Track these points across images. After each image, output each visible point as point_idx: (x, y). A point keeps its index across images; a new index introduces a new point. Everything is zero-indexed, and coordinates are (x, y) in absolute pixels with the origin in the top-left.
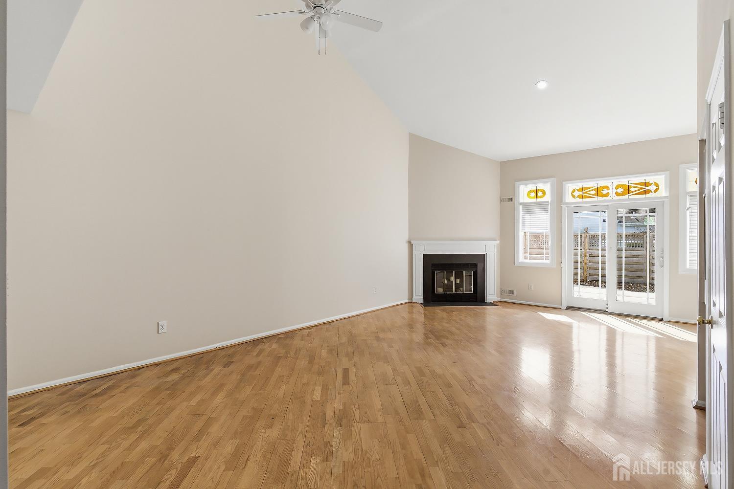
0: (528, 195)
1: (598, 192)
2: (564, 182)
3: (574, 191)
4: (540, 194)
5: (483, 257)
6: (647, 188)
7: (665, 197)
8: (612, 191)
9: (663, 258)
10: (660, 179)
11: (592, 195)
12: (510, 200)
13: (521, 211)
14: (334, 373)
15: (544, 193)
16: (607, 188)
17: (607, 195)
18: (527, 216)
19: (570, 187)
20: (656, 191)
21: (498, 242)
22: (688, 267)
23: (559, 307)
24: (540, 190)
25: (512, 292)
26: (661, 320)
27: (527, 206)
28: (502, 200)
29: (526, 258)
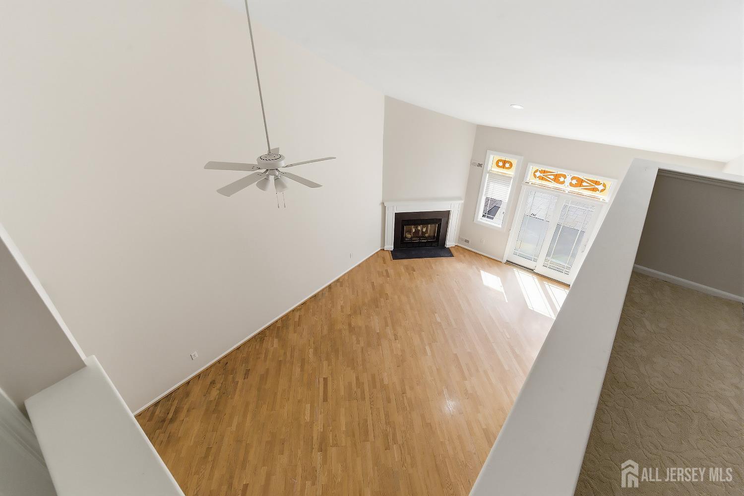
0: (497, 164)
2: (528, 163)
3: (536, 171)
4: (507, 165)
5: (447, 214)
6: (597, 186)
8: (568, 180)
9: (585, 246)
10: (609, 182)
12: (480, 165)
13: (487, 178)
14: (318, 386)
15: (511, 165)
16: (564, 176)
17: (563, 183)
18: (492, 184)
19: (534, 167)
20: (602, 191)
21: (463, 202)
23: (500, 260)
24: (508, 162)
25: (467, 241)
27: (494, 174)
28: (473, 164)
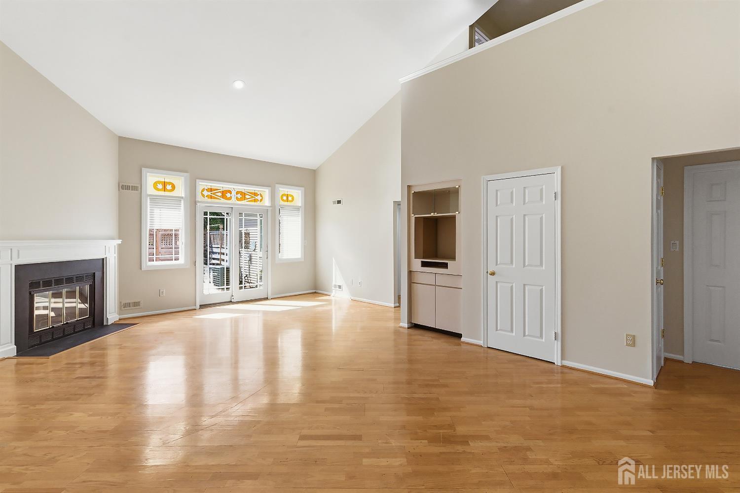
0: (155, 185)
1: (224, 194)
2: (197, 180)
3: (203, 190)
4: (169, 187)
5: (102, 263)
6: (256, 197)
7: (268, 207)
8: (234, 196)
9: (267, 251)
10: (266, 192)
11: (218, 196)
12: (135, 188)
13: (149, 203)
15: (174, 187)
16: (230, 192)
17: (230, 198)
18: (156, 211)
19: (202, 185)
20: (262, 201)
21: (119, 242)
22: (280, 258)
23: (193, 307)
24: (169, 183)
25: (136, 304)
26: (267, 299)
27: (154, 198)
29: (151, 260)
